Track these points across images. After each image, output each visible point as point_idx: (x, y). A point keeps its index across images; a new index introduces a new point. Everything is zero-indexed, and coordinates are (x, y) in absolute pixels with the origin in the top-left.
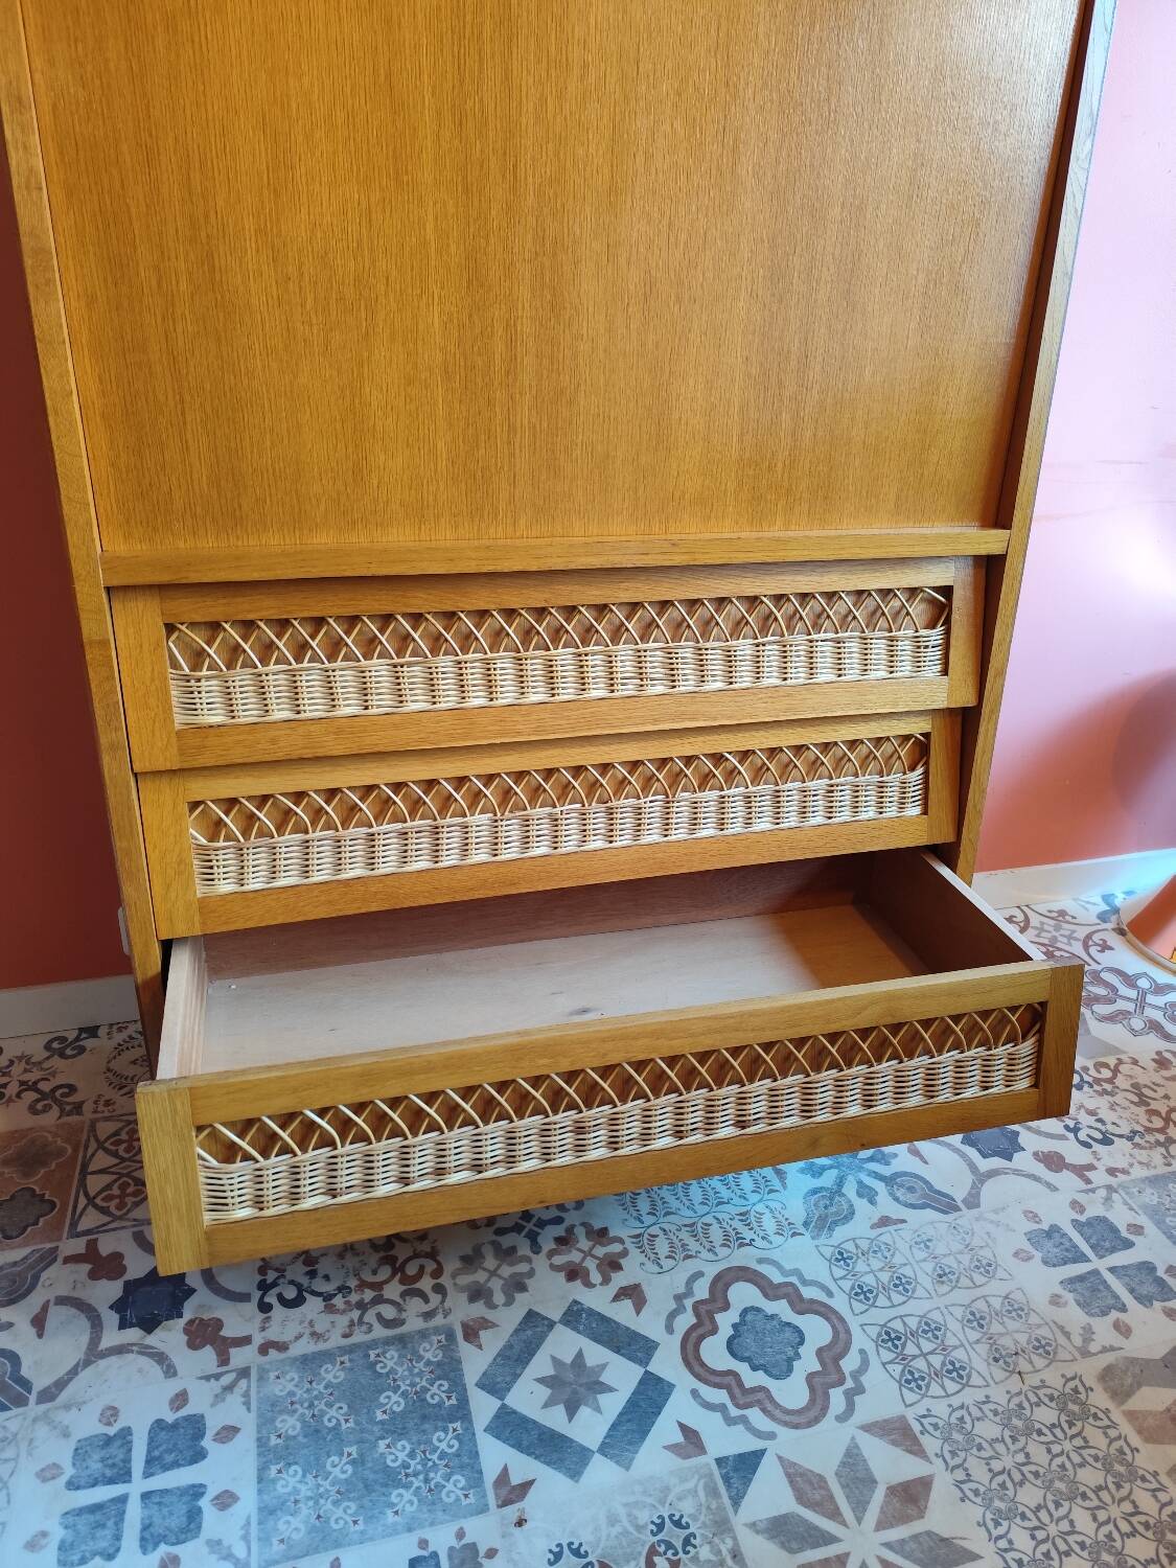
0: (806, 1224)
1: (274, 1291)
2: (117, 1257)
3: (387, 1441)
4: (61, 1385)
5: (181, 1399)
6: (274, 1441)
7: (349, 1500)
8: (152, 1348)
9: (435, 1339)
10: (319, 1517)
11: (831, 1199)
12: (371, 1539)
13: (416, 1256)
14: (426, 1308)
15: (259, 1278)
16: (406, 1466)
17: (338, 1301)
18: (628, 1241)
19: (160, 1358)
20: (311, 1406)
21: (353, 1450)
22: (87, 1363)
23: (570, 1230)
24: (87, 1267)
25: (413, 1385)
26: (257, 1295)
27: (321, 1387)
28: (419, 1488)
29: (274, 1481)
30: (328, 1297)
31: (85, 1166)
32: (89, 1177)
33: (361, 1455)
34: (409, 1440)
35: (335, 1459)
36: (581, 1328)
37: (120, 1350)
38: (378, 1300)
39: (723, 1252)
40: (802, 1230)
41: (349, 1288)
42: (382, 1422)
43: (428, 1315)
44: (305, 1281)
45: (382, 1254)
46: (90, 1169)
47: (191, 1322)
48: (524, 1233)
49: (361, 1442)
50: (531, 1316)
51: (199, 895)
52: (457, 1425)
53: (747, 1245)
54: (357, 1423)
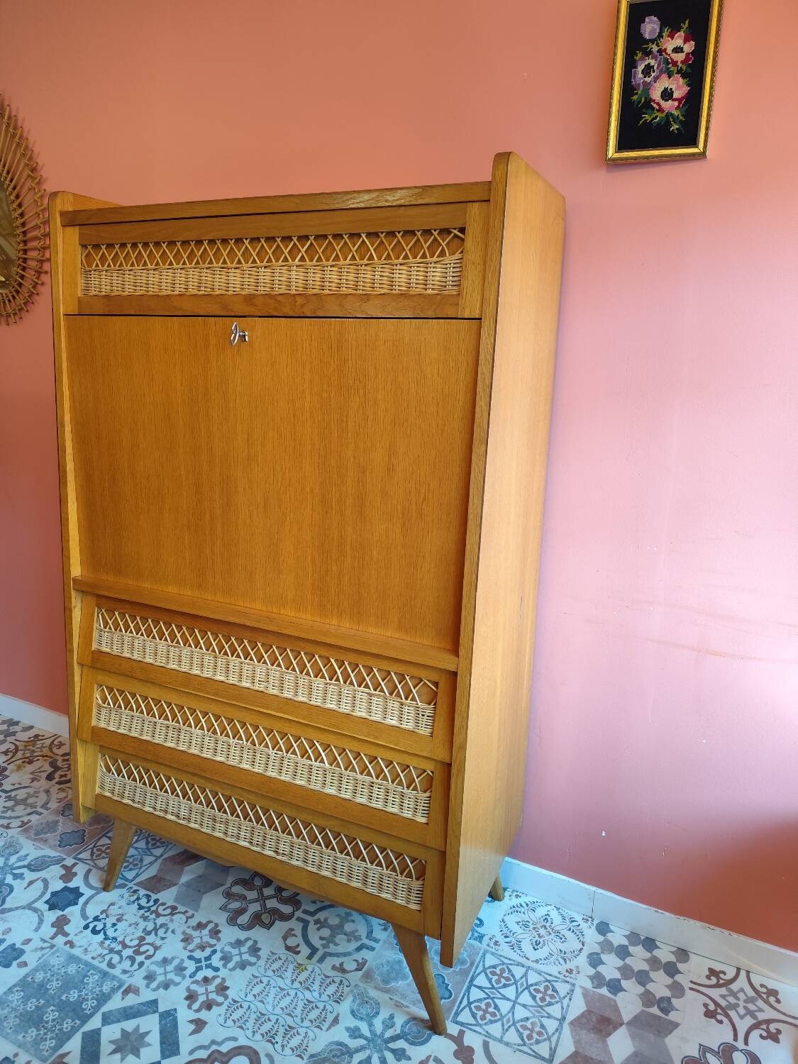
0: (312, 1056)
1: (96, 923)
2: (75, 874)
3: (54, 1008)
4: (10, 910)
5: (28, 941)
6: (29, 979)
7: (20, 1019)
8: (43, 916)
9: (115, 983)
10: (6, 1017)
11: (343, 1054)
12: (7, 1039)
13: (151, 944)
14: (128, 968)
15: (99, 914)
16: (47, 1022)
17: (107, 942)
18: (230, 1000)
19: (41, 921)
20: (53, 975)
21: (42, 1002)
22: (24, 908)
23: (214, 978)
24: (64, 872)
25: (86, 995)
26: (91, 920)
27: (63, 971)
28: (40, 1034)
29: (13, 993)
30: (106, 938)
31: (108, 833)
32: (104, 838)
33: (42, 1006)
34: (60, 1014)
35: (34, 1000)
36: (163, 1022)
37: (36, 910)
38: (119, 953)
39: (258, 1037)
40: (306, 1057)
41: (116, 940)
42: (61, 1000)
43: (125, 972)
44: (108, 925)
45: (143, 935)
46: (108, 835)
47: (63, 915)
48: (197, 965)
49: (48, 1001)
50: (155, 1002)
51: (93, 724)
52: (78, 1022)
53: (272, 1043)
54: (55, 994)
